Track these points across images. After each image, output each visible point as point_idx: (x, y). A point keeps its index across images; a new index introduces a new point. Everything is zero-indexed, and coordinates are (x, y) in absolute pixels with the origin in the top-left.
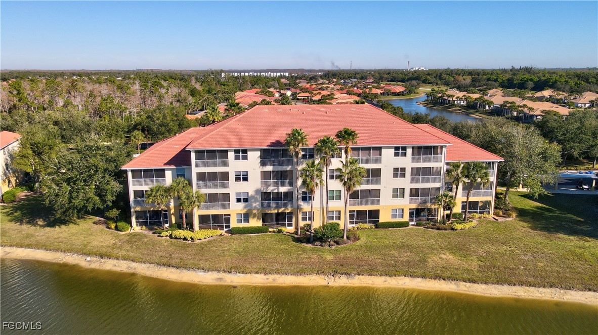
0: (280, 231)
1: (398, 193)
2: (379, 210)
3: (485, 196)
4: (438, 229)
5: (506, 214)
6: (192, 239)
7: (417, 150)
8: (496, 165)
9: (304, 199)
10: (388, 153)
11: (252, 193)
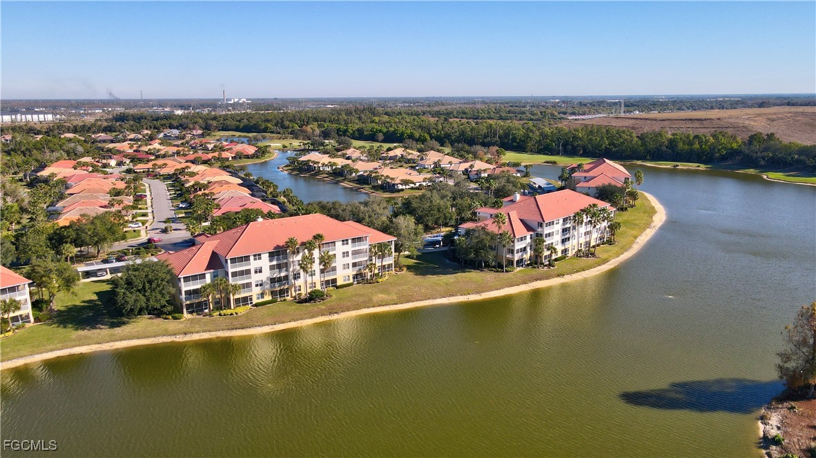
0: (285, 300)
1: (346, 266)
2: (336, 279)
3: (389, 261)
4: (370, 283)
5: (401, 269)
6: (236, 313)
7: (354, 240)
8: (393, 242)
9: (295, 278)
10: (339, 244)
11: (264, 280)
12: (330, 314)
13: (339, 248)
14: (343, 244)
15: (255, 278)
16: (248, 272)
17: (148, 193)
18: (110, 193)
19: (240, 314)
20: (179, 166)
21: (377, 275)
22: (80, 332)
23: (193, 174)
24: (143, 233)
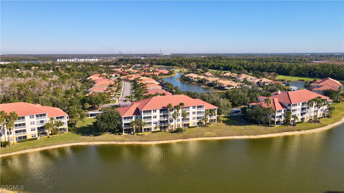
0: (165, 131)
1: (194, 118)
2: (189, 124)
3: (214, 117)
4: (204, 127)
5: (220, 122)
6: (144, 135)
7: (198, 107)
8: (217, 109)
9: (171, 122)
10: (191, 108)
11: (157, 121)
12: (184, 138)
13: (191, 110)
14: (193, 108)
15: (153, 120)
16: (150, 117)
17: (123, 87)
18: (108, 86)
19: (145, 135)
20: (136, 77)
21: (208, 124)
22: (83, 137)
23: (141, 80)
24: (117, 101)
